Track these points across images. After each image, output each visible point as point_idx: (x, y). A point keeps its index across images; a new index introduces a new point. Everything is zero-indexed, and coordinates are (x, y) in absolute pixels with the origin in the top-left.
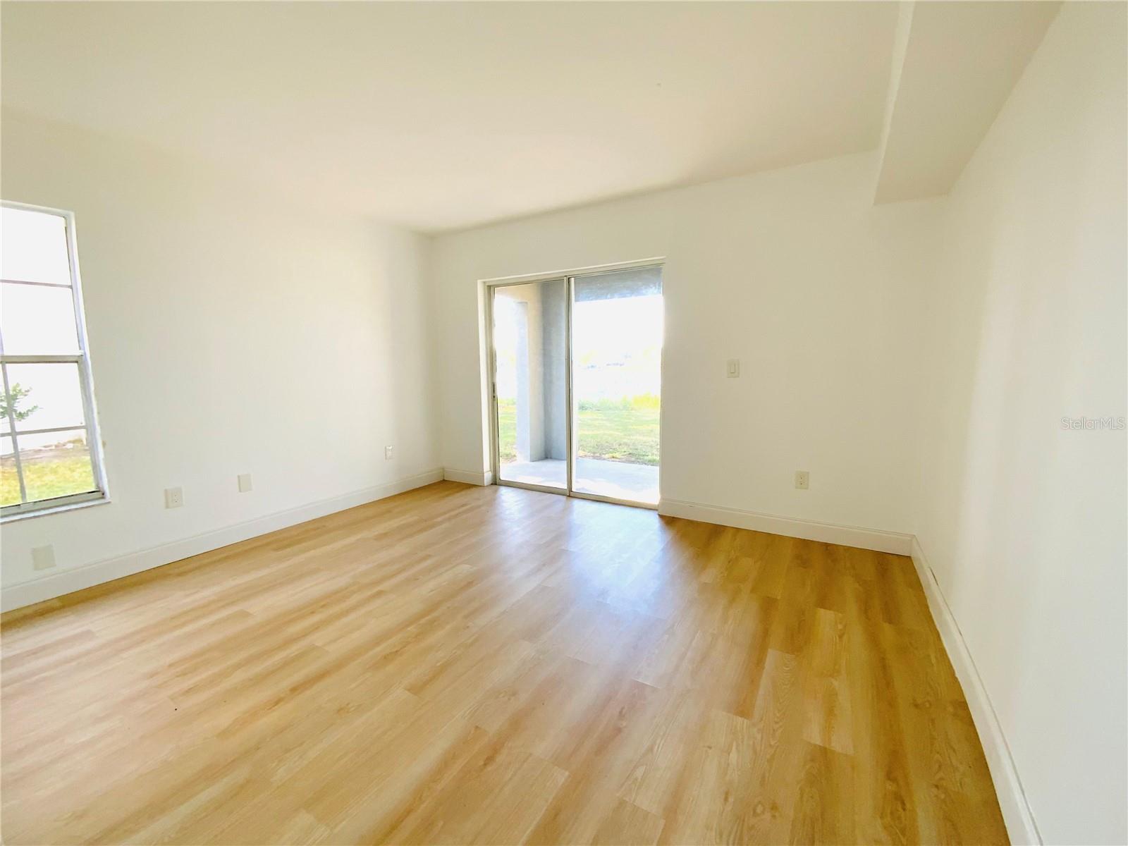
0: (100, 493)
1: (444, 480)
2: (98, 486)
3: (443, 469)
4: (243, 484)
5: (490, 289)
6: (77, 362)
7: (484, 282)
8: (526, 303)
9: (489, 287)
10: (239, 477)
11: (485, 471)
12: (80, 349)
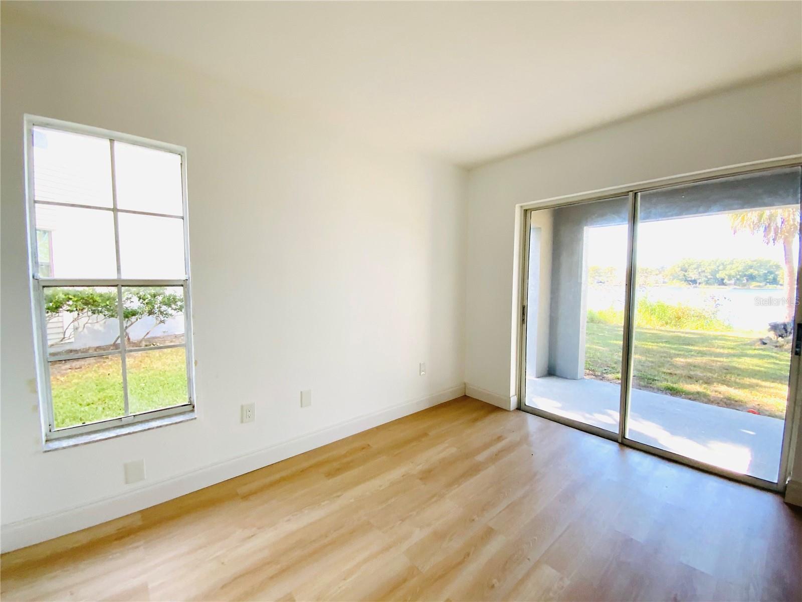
0: (191, 406)
1: (465, 396)
2: (190, 401)
3: (465, 384)
4: (304, 399)
5: (526, 212)
6: (182, 286)
7: (521, 207)
8: (540, 228)
9: (526, 211)
10: (301, 392)
11: (511, 395)
12: (186, 274)
